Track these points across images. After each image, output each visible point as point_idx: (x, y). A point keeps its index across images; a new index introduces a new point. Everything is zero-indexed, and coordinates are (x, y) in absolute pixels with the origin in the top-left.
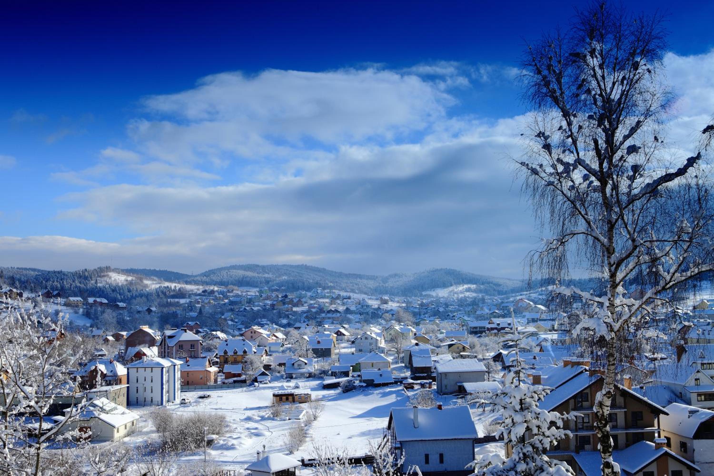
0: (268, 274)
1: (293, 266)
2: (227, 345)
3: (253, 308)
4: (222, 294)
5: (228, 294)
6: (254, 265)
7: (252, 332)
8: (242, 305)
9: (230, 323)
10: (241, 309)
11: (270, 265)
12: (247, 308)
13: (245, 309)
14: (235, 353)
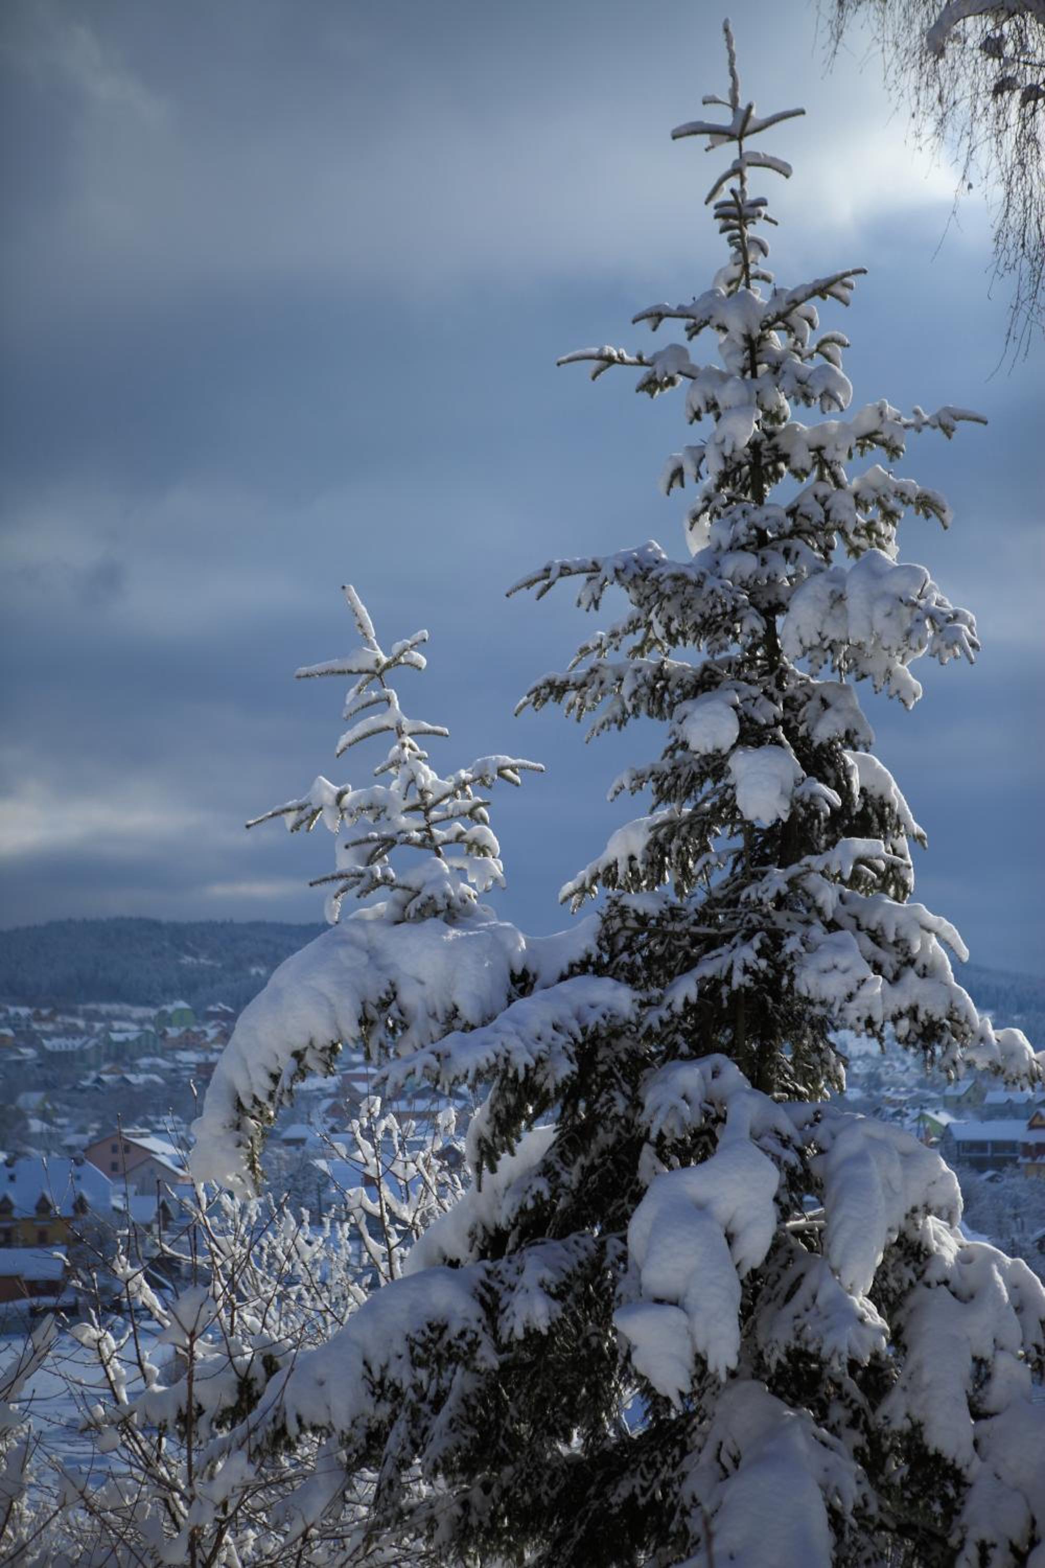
0: (195, 955)
1: (289, 927)
2: (12, 1178)
3: (131, 1077)
4: (12, 1027)
5: (35, 1026)
6: (140, 920)
7: (114, 1149)
8: (90, 1068)
9: (36, 1125)
10: (86, 1083)
11: (201, 924)
12: (105, 1078)
13: (99, 1080)
14: (43, 1206)
